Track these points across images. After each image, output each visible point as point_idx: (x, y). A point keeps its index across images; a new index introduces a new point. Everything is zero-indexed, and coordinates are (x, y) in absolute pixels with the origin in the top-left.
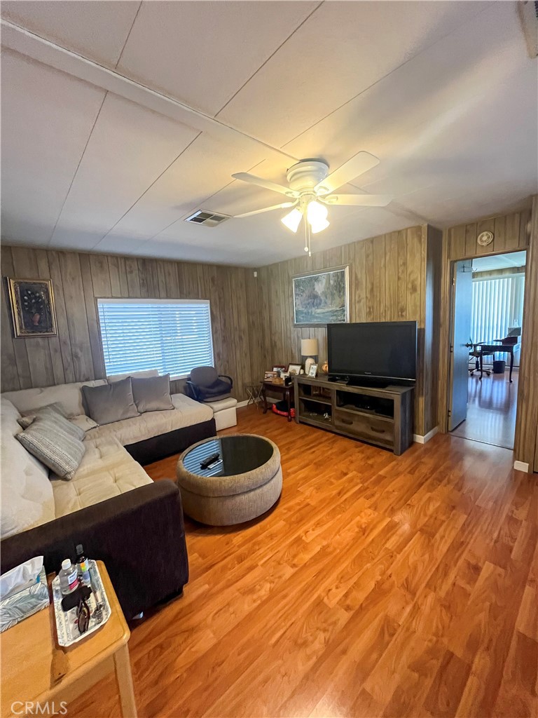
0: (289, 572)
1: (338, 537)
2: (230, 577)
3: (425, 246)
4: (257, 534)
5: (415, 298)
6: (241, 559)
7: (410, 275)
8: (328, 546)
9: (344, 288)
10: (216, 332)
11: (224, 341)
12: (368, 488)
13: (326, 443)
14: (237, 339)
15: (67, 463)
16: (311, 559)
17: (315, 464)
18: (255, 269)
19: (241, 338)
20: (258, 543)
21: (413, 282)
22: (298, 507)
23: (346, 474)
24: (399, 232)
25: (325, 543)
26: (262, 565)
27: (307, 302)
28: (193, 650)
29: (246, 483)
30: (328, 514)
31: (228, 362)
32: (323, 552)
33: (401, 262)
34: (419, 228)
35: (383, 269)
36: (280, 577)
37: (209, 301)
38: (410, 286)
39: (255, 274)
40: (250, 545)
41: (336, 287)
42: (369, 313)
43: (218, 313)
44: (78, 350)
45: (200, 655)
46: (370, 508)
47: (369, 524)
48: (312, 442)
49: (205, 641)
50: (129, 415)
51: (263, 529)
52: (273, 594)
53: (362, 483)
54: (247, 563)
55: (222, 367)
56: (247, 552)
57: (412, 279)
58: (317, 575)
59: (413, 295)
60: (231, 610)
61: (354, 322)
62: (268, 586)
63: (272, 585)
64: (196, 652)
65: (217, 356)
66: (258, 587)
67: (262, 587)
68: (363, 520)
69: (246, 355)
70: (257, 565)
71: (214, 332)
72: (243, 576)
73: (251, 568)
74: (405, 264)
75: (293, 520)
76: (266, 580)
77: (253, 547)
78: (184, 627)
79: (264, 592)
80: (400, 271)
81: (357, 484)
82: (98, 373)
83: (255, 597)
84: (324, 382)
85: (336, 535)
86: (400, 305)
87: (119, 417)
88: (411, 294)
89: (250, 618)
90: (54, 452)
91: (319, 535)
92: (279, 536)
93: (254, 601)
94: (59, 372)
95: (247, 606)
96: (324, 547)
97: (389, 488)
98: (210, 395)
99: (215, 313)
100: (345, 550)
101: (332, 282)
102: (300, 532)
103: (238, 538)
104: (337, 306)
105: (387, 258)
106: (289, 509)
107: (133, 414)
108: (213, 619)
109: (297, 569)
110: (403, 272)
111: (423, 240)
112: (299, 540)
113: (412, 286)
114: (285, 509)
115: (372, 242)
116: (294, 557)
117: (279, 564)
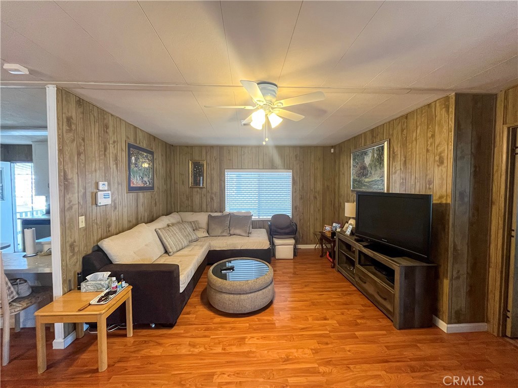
0: (219, 350)
1: (266, 352)
2: (195, 334)
3: (452, 116)
4: (228, 323)
5: (442, 170)
6: (207, 329)
7: (437, 146)
8: (254, 352)
9: (383, 160)
10: (296, 192)
11: (301, 198)
12: (331, 337)
13: (340, 293)
14: (312, 198)
15: (171, 248)
16: (236, 352)
17: (312, 302)
18: (332, 147)
19: (315, 198)
20: (223, 328)
21: (440, 153)
22: (266, 322)
23: (325, 319)
24: (429, 105)
25: (254, 350)
26: (211, 338)
27: (359, 172)
28: (151, 351)
29: (229, 288)
30: (278, 336)
31: (303, 214)
32: (247, 354)
33: (429, 135)
34: (447, 98)
35: (415, 143)
36: (212, 349)
37: (291, 171)
38: (437, 158)
39: (332, 151)
40: (219, 325)
41: (378, 159)
42: (402, 184)
43: (298, 179)
44: (214, 196)
45: (151, 355)
46: (312, 349)
47: (297, 358)
48: (330, 288)
49: (157, 351)
50: (224, 234)
51: (233, 322)
52: (200, 354)
53: (329, 331)
54: (207, 333)
55: (298, 217)
56: (213, 328)
57: (439, 150)
58: (227, 362)
59: (440, 168)
60: (178, 347)
61: (391, 192)
62: (202, 349)
63: (204, 350)
64: (151, 353)
65: (295, 208)
66: (198, 346)
67: (200, 347)
68: (295, 353)
69: (319, 210)
70: (210, 337)
71: (294, 192)
72: (200, 337)
73: (205, 336)
74: (433, 136)
75: (254, 327)
76: (205, 346)
77: (219, 327)
78: (158, 341)
79: (198, 350)
80: (429, 143)
81: (326, 330)
82: (221, 208)
83: (192, 349)
84: (352, 241)
85: (266, 350)
86: (428, 177)
87: (219, 234)
88: (438, 166)
90: (167, 241)
91: (256, 344)
92: (237, 331)
93: (189, 351)
94: (204, 206)
95: (184, 351)
96: (251, 351)
97: (348, 348)
98: (277, 234)
99: (295, 179)
100: (260, 362)
101: (375, 155)
102: (249, 336)
103: (218, 319)
104: (378, 177)
105: (418, 131)
106: (259, 320)
107: (226, 234)
108: (169, 346)
109: (223, 351)
110: (431, 144)
111: (450, 110)
112: (244, 338)
113: (440, 159)
114: (257, 319)
115: (406, 118)
116: (230, 345)
117: (219, 343)
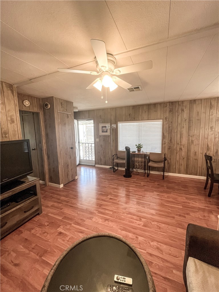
0: (140, 238)
2: (161, 262)
7: (8, 112)
25: (120, 230)
26: (146, 250)
32: (125, 230)
36: (145, 240)
47: (102, 219)
54: (150, 258)
57: (10, 114)
58: (136, 229)
60: (170, 252)
62: (152, 243)
63: (150, 242)
66: (155, 247)
70: (147, 253)
72: (156, 256)
76: (150, 245)
79: (155, 244)
83: (159, 246)
85: (113, 228)
89: (166, 244)
96: (121, 230)
100: (119, 223)
109: (137, 236)
110: (2, 109)
116: (133, 239)
117: (140, 243)
